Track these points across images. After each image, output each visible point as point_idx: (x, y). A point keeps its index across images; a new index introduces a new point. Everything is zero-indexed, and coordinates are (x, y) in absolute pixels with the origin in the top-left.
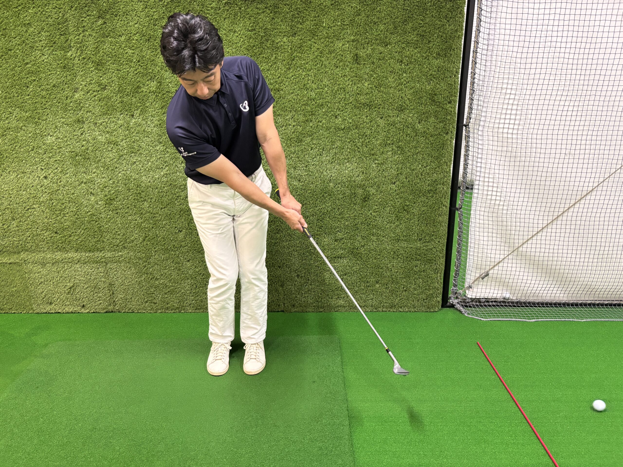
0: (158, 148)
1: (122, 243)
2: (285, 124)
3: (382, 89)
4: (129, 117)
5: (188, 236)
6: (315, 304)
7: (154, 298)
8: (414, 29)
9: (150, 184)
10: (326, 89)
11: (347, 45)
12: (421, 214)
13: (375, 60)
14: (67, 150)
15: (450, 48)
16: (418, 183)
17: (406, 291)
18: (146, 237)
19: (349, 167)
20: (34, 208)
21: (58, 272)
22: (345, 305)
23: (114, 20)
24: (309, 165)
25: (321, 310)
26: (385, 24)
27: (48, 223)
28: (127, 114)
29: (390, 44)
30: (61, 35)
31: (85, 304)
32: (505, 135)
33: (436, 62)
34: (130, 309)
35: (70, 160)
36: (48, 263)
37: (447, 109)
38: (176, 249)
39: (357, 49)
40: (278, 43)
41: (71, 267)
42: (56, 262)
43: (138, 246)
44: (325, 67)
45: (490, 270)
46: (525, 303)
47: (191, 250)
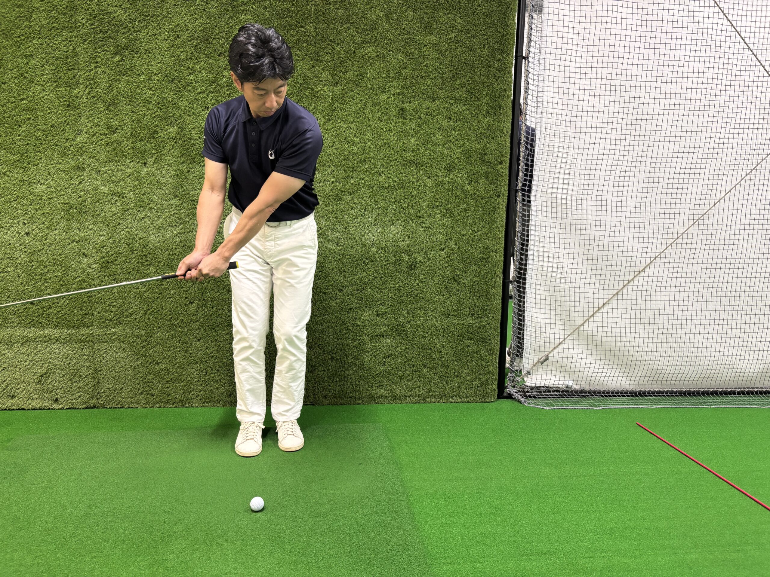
0: (172, 202)
1: (117, 317)
2: (323, 180)
3: (429, 146)
4: (141, 166)
5: (200, 309)
6: (351, 394)
7: (152, 388)
8: (462, 85)
9: (159, 244)
10: (369, 143)
11: (393, 99)
12: (472, 285)
13: (422, 116)
14: (60, 202)
15: (500, 107)
16: (469, 250)
17: (457, 376)
18: (149, 309)
19: (394, 231)
20: (7, 272)
21: (28, 355)
22: (387, 395)
23: (134, 57)
24: (349, 226)
25: (359, 402)
26: (432, 79)
27: (23, 291)
28: (138, 162)
29: (438, 99)
30: (69, 70)
31: (59, 396)
32: (559, 201)
33: (486, 120)
34: (119, 403)
35: (62, 213)
36: (16, 343)
37: (498, 170)
38: (185, 325)
39: (403, 102)
40: (317, 92)
41: (46, 348)
42: (27, 341)
43: (138, 320)
44: (369, 120)
45: (550, 353)
46: (589, 392)
47: (202, 327)
